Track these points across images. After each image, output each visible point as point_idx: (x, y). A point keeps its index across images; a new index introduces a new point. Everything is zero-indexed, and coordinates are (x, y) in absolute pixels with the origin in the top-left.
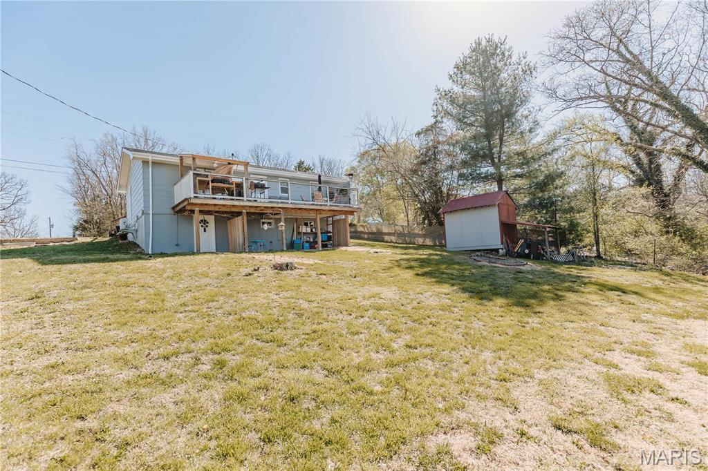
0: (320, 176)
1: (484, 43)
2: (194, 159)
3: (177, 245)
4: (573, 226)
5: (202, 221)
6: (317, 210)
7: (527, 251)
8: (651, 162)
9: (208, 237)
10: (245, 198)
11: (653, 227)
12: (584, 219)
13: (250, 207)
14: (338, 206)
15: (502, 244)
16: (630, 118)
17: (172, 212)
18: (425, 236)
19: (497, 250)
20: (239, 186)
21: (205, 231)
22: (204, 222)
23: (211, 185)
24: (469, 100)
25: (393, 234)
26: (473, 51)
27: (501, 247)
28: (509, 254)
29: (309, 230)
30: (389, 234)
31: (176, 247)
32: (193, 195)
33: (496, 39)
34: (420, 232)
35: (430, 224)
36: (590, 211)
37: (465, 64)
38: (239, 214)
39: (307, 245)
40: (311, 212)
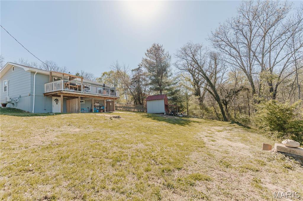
0: (104, 84)
1: (156, 45)
2: (63, 75)
3: (45, 110)
4: (182, 106)
5: (56, 99)
6: (105, 97)
7: (172, 114)
8: (198, 89)
9: (57, 107)
10: (82, 92)
11: (199, 107)
12: (184, 104)
13: (82, 95)
14: (112, 96)
15: (165, 111)
16: (193, 76)
17: (44, 95)
18: (135, 108)
19: (163, 113)
20: (80, 87)
21: (57, 104)
22: (57, 100)
23: (69, 86)
24: (153, 63)
25: (122, 107)
26: (153, 47)
27: (165, 112)
28: (167, 114)
29: (98, 105)
30: (120, 107)
31: (44, 111)
32: (63, 89)
33: (159, 45)
34: (133, 107)
35: (137, 104)
36: (186, 102)
37: (151, 51)
38: (77, 97)
39: (98, 111)
40: (103, 98)
